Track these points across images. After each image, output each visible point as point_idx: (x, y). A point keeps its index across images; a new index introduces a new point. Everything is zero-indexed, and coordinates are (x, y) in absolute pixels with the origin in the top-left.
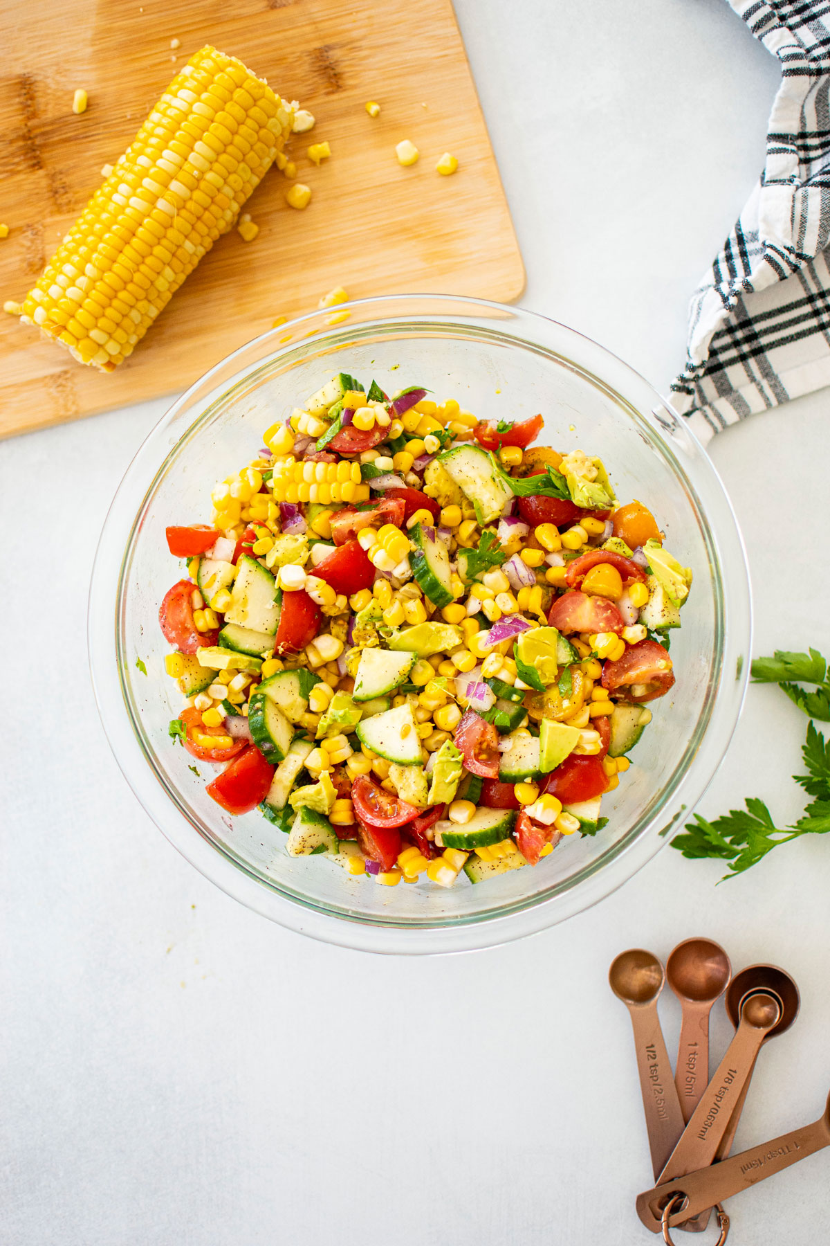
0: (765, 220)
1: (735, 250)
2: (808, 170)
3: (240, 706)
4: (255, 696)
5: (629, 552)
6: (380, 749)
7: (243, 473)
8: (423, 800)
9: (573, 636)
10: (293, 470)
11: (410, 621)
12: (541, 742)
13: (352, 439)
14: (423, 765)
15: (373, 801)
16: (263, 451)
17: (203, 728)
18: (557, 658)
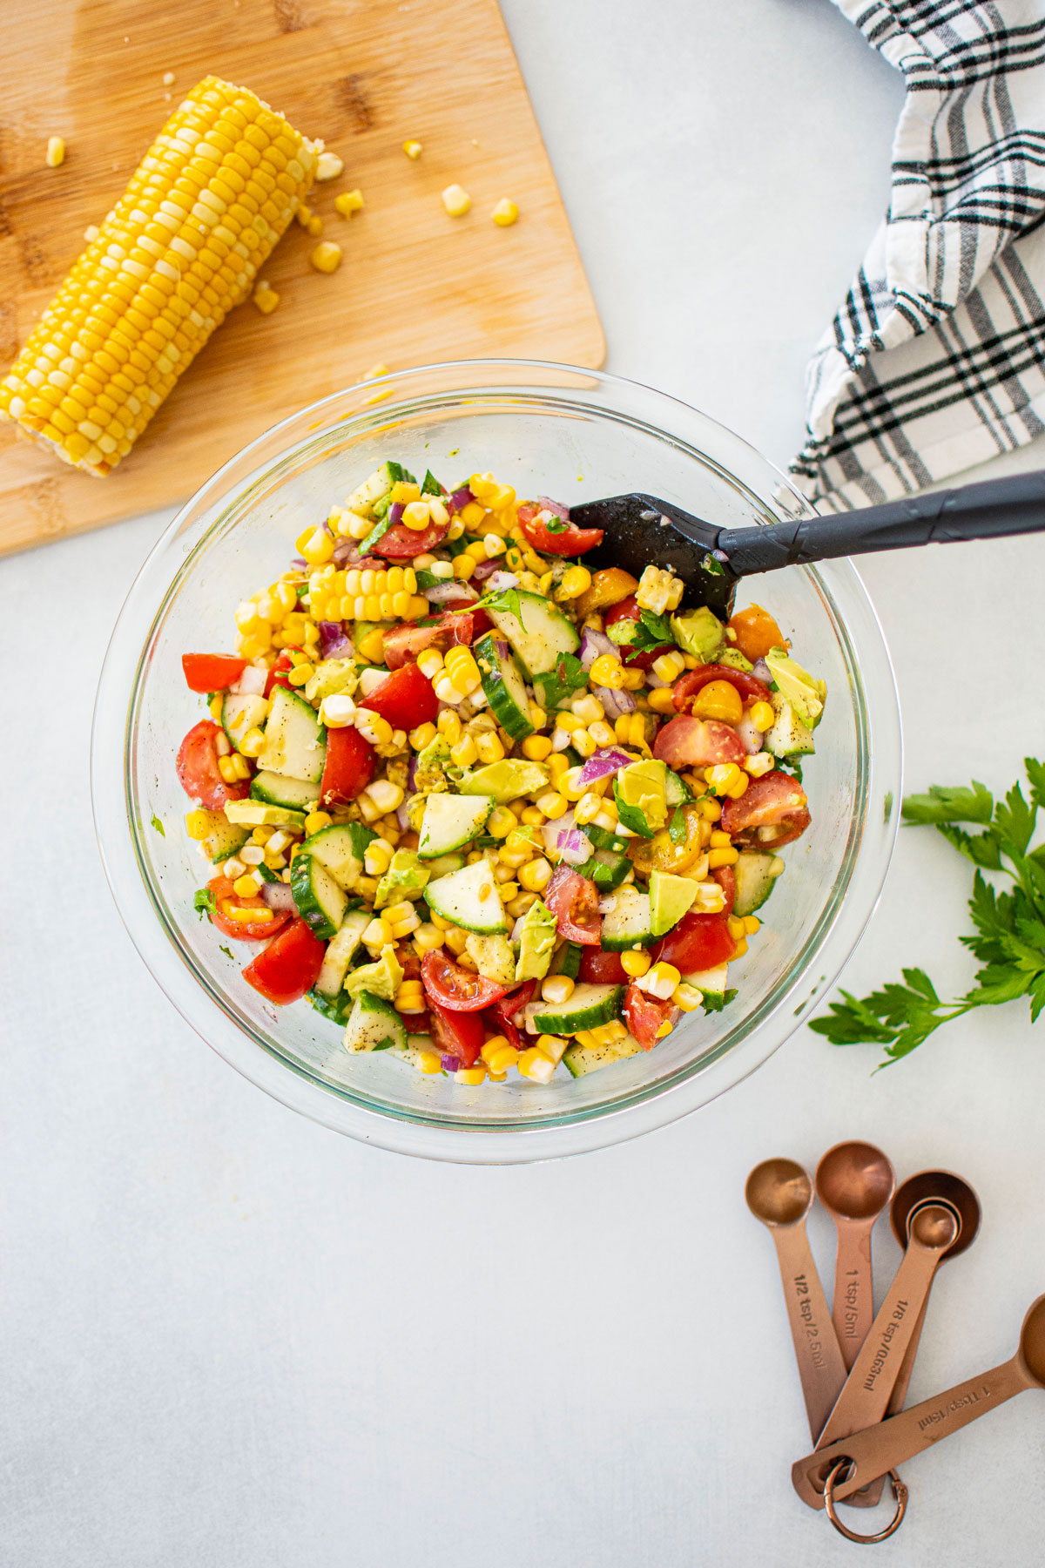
0: (894, 263)
1: (859, 303)
2: (944, 204)
3: (280, 871)
4: (298, 858)
5: (748, 666)
6: (453, 915)
7: (272, 589)
8: (509, 976)
9: (686, 771)
10: (333, 581)
11: (484, 759)
12: (651, 900)
13: (403, 541)
14: (507, 932)
15: (448, 981)
16: (297, 562)
17: (235, 899)
18: (666, 797)
